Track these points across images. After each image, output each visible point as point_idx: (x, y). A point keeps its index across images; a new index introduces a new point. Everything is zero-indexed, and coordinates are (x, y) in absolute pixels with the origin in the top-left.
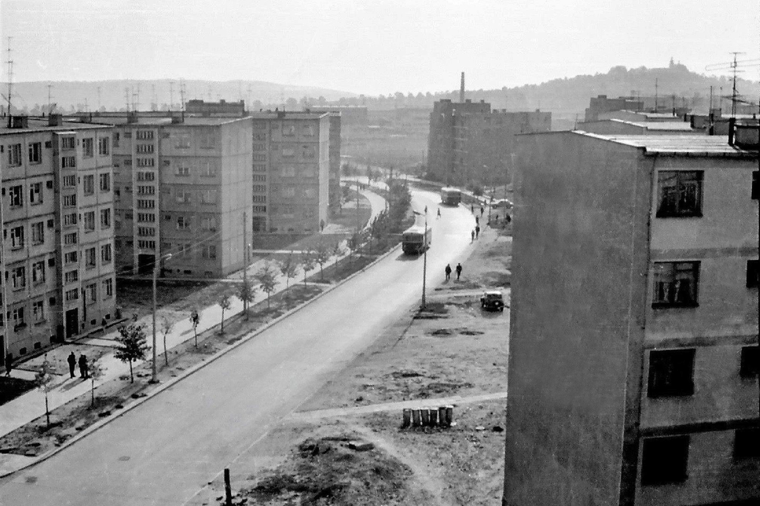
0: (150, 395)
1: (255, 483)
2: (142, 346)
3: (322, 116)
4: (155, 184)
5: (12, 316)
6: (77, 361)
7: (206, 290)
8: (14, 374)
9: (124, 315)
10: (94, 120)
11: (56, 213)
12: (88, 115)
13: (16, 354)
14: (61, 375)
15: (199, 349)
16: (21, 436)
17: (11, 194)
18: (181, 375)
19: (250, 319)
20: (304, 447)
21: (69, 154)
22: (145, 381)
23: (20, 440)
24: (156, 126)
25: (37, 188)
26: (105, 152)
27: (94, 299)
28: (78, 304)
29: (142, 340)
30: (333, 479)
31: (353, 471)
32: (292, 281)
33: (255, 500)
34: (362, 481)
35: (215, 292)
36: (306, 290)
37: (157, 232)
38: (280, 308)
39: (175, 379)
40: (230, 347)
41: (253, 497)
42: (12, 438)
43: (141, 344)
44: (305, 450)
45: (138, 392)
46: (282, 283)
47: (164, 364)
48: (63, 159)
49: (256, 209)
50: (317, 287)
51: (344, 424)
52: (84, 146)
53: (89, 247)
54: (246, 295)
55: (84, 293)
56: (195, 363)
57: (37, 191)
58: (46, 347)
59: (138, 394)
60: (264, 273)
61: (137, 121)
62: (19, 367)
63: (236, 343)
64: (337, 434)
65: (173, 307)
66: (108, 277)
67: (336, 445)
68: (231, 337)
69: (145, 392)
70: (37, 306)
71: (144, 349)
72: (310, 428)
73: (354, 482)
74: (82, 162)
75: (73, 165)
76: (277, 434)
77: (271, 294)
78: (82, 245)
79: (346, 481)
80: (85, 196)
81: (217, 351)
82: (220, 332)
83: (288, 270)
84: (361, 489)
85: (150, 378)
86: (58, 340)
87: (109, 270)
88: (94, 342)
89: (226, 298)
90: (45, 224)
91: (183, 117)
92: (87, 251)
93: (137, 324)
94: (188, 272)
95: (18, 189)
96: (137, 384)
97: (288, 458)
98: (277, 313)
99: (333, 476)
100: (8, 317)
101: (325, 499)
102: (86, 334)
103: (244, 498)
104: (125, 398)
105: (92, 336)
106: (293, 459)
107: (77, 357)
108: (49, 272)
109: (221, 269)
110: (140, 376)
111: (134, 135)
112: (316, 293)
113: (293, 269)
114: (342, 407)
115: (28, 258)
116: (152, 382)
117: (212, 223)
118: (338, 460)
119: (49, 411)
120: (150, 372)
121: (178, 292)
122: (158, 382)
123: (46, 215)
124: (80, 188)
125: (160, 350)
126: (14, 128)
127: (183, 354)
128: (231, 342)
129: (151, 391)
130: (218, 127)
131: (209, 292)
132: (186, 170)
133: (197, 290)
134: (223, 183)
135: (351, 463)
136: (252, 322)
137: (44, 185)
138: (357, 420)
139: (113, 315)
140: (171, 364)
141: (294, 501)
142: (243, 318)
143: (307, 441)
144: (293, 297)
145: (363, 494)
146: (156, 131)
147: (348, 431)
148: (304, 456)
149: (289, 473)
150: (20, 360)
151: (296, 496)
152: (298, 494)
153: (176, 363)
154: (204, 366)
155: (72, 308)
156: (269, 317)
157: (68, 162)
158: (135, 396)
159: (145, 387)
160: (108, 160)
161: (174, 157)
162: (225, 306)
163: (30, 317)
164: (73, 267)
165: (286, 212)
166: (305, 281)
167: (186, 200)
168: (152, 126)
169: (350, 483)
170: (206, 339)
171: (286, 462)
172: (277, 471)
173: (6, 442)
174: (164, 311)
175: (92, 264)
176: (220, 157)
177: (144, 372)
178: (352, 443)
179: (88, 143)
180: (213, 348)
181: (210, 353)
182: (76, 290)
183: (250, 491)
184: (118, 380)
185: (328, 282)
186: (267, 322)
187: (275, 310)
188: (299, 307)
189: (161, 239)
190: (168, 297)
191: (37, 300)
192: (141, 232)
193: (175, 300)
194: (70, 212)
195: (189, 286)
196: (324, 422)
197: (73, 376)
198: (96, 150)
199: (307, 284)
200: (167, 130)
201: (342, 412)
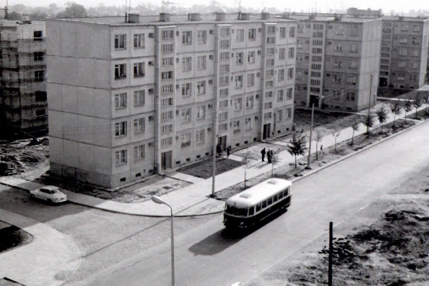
0: (305, 175)
1: (356, 232)
2: (303, 147)
3: (425, 21)
4: (322, 55)
5: (233, 125)
6: (266, 153)
7: (347, 119)
8: (231, 157)
9: (297, 129)
10: (290, 17)
11: (262, 69)
12: (287, 14)
13: (233, 146)
14: (257, 160)
15: (337, 152)
16: (229, 192)
17: (237, 57)
18: (325, 165)
19: (370, 137)
20: (389, 215)
21: (271, 36)
22: (303, 167)
23: (229, 193)
24: (325, 22)
25: (252, 54)
26: (292, 36)
27: (280, 119)
28: (271, 121)
29: (304, 144)
30: (402, 235)
31: (414, 232)
32: (398, 117)
33: (354, 242)
34: (419, 238)
35: (351, 120)
36: (406, 123)
37: (321, 83)
38: (388, 132)
39: (320, 168)
40: (356, 152)
41: (354, 240)
42: (224, 192)
43: (302, 146)
44: (389, 216)
45: (298, 173)
46: (391, 118)
47: (315, 158)
48: (268, 39)
49: (381, 73)
50: (412, 122)
51: (415, 204)
52: (280, 31)
53: (280, 89)
54: (369, 123)
55: (275, 115)
56: (333, 159)
57: (252, 56)
58: (251, 144)
59: (298, 174)
60: (380, 111)
61: (314, 18)
62: (234, 153)
63: (360, 150)
64: (410, 209)
65: (326, 126)
66: (289, 107)
67: (408, 215)
68: (356, 146)
69: (301, 173)
70: (247, 121)
71: (304, 149)
72: (394, 203)
73: (415, 239)
74: (279, 41)
75: (273, 42)
76: (375, 205)
77: (384, 124)
78: (276, 88)
79: (409, 237)
80: (280, 60)
81: (347, 154)
82: (351, 143)
83: (395, 110)
84: (418, 244)
85: (306, 166)
86: (257, 140)
87: (290, 103)
88: (278, 143)
89: (356, 124)
90: (255, 75)
91: (341, 17)
92: (278, 91)
93: (303, 135)
94: (337, 107)
95: (240, 55)
96: (299, 169)
97: (378, 220)
98: (386, 135)
99: (402, 233)
100: (231, 125)
101: (395, 247)
102: (274, 138)
103: (348, 240)
104: (290, 175)
105: (277, 139)
106: (381, 221)
107: (267, 151)
108: (256, 102)
109: (357, 107)
110: (300, 164)
111: (312, 26)
112: (411, 125)
113: (398, 110)
114: (415, 194)
115: (244, 93)
116: (307, 168)
117: (354, 80)
118: (407, 224)
119: (247, 179)
120: (306, 163)
121: (330, 119)
122: (310, 169)
123: (256, 70)
124: (277, 56)
125: (313, 151)
126: (242, 19)
127: (327, 154)
128: (356, 150)
129: (306, 173)
130: (361, 24)
131: (348, 120)
132: (341, 48)
133: (342, 118)
134: (362, 57)
135: (415, 227)
136: (370, 139)
137: (256, 53)
138: (423, 202)
139: (290, 129)
140: (319, 159)
141: (377, 245)
142: (366, 136)
143: (391, 211)
144: (397, 126)
145: (419, 246)
146: (324, 25)
147: (416, 208)
148: (388, 220)
149: (377, 229)
150: (235, 150)
151: (379, 242)
152: (380, 241)
153: (322, 159)
154: (338, 162)
155: (267, 123)
156: (380, 137)
157: (270, 40)
158: (296, 176)
159: (302, 170)
160: (294, 40)
161: (334, 40)
162: (355, 128)
163: (243, 127)
164: (269, 100)
165: (400, 76)
166: (406, 117)
167: (339, 65)
168: (322, 22)
169: (411, 239)
170: (342, 146)
171: (377, 222)
172: (371, 227)
173: (221, 194)
174: (320, 128)
175: (281, 99)
176: (361, 42)
177: (303, 162)
178: (418, 215)
179: (283, 30)
180: (345, 152)
181: (343, 155)
182: (270, 113)
183: (353, 236)
184: (288, 165)
185: (419, 119)
186: (379, 140)
187: (385, 133)
188: (399, 132)
189: (324, 87)
190: (324, 121)
191: (248, 117)
192: (312, 82)
193: (327, 123)
194: (270, 69)
195: (337, 115)
196: (403, 201)
197: (263, 160)
198: (287, 34)
199: (407, 119)
200: (331, 24)
201: (415, 197)
